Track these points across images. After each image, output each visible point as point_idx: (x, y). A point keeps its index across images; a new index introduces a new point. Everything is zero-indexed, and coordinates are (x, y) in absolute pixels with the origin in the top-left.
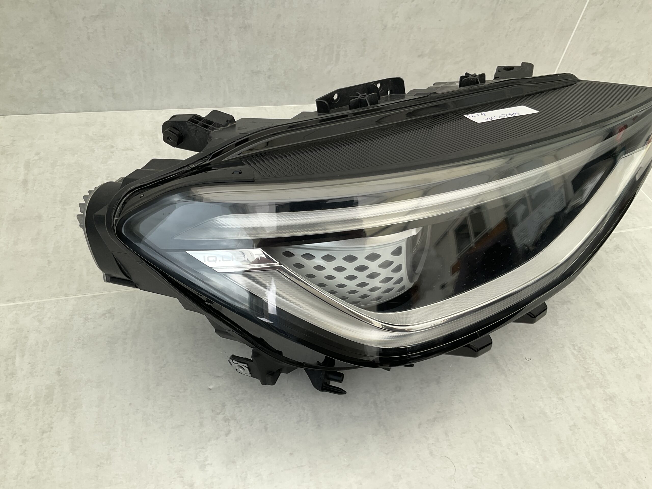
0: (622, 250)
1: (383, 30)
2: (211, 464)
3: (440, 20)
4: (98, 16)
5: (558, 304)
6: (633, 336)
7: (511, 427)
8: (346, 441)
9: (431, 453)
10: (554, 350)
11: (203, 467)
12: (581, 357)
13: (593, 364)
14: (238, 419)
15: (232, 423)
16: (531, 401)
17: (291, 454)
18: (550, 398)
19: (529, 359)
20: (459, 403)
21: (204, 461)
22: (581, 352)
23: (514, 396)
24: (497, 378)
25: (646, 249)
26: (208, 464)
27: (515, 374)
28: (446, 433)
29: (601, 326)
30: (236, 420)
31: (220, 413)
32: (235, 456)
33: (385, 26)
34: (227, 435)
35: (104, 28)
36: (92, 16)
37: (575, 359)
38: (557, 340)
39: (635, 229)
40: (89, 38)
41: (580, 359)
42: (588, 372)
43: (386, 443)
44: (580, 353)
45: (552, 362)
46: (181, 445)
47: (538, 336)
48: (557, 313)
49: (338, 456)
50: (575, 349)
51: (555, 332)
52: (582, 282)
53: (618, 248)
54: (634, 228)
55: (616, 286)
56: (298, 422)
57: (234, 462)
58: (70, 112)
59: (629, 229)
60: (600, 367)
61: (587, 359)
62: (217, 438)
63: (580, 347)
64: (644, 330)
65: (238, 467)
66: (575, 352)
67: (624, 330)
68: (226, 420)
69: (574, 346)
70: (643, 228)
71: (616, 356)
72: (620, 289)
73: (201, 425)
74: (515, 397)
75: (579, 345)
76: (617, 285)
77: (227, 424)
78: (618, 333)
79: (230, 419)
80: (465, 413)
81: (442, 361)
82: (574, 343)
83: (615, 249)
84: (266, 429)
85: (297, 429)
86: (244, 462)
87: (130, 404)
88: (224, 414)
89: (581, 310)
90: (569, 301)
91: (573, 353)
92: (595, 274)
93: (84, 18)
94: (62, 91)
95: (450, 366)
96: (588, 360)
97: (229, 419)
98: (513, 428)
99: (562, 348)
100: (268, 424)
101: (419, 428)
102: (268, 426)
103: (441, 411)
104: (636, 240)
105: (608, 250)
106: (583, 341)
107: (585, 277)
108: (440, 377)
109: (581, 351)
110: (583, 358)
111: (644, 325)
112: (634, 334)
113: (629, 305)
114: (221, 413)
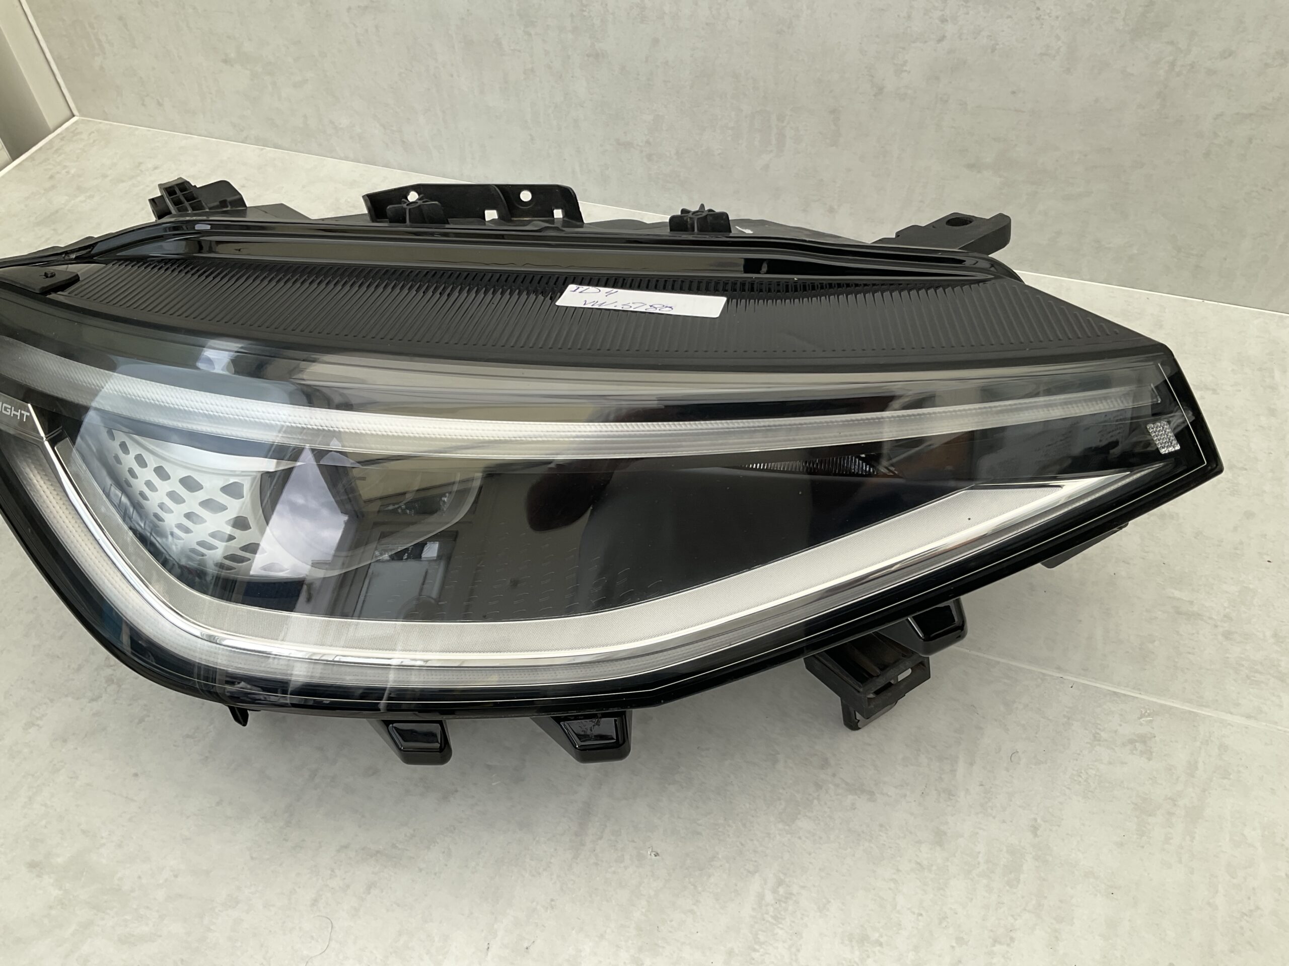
0: (1148, 754)
1: (875, 96)
2: (41, 727)
3: (1013, 93)
4: (366, 7)
5: (837, 786)
6: (954, 944)
7: (488, 948)
8: (219, 803)
9: (315, 902)
10: (727, 865)
11: (30, 724)
12: (771, 913)
13: (784, 942)
14: (123, 686)
15: (113, 687)
16: (573, 929)
17: (136, 775)
18: (618, 946)
19: (653, 855)
20: (444, 852)
21: (37, 719)
22: (783, 905)
23: (552, 900)
24: (556, 850)
25: (1230, 779)
26: (38, 725)
27: (596, 864)
28: (370, 887)
29: (892, 880)
30: (120, 686)
31: (112, 666)
32: (74, 734)
33: (881, 90)
34: (92, 700)
35: (377, 27)
36: (359, 7)
37: (753, 909)
38: (755, 851)
39: (1251, 723)
40: (359, 42)
41: (766, 916)
42: (755, 950)
43: (268, 843)
44: (777, 905)
45: (695, 887)
46: (33, 682)
47: (721, 821)
48: (816, 802)
49: (188, 817)
50: (774, 891)
51: (769, 834)
52: (953, 771)
53: (1144, 742)
54: (1249, 717)
55: (1035, 820)
56: (188, 736)
57: (65, 741)
58: (346, 158)
59: (1231, 713)
60: (794, 957)
61: (781, 926)
62: (78, 699)
63: (791, 894)
64: (998, 948)
65: (63, 750)
66: (769, 897)
67: (945, 918)
68: (110, 680)
69: (780, 883)
70: (1280, 728)
71: (857, 960)
72: (1039, 833)
73: (79, 669)
74: (553, 903)
75: (795, 889)
76: (1039, 821)
77: (106, 685)
78: (920, 918)
79: (115, 681)
80: (435, 874)
81: (489, 767)
82: (787, 880)
83: (1132, 742)
84: (141, 721)
85: (175, 746)
86: (76, 749)
87: (36, 598)
88: (114, 670)
89: (881, 826)
90: (872, 793)
91: (761, 897)
92: (1007, 770)
93: (349, 9)
94: (331, 122)
95: (494, 784)
96: (782, 929)
97: (113, 681)
98: (489, 954)
99: (749, 872)
100: (149, 716)
101: (338, 851)
102: (146, 719)
103: (400, 846)
104: (1223, 748)
105: (1104, 735)
106: (814, 886)
107: (972, 764)
108: (456, 791)
109: (785, 902)
110: (775, 918)
111: (1012, 939)
112: (960, 941)
113: (1022, 877)
114: (113, 668)
